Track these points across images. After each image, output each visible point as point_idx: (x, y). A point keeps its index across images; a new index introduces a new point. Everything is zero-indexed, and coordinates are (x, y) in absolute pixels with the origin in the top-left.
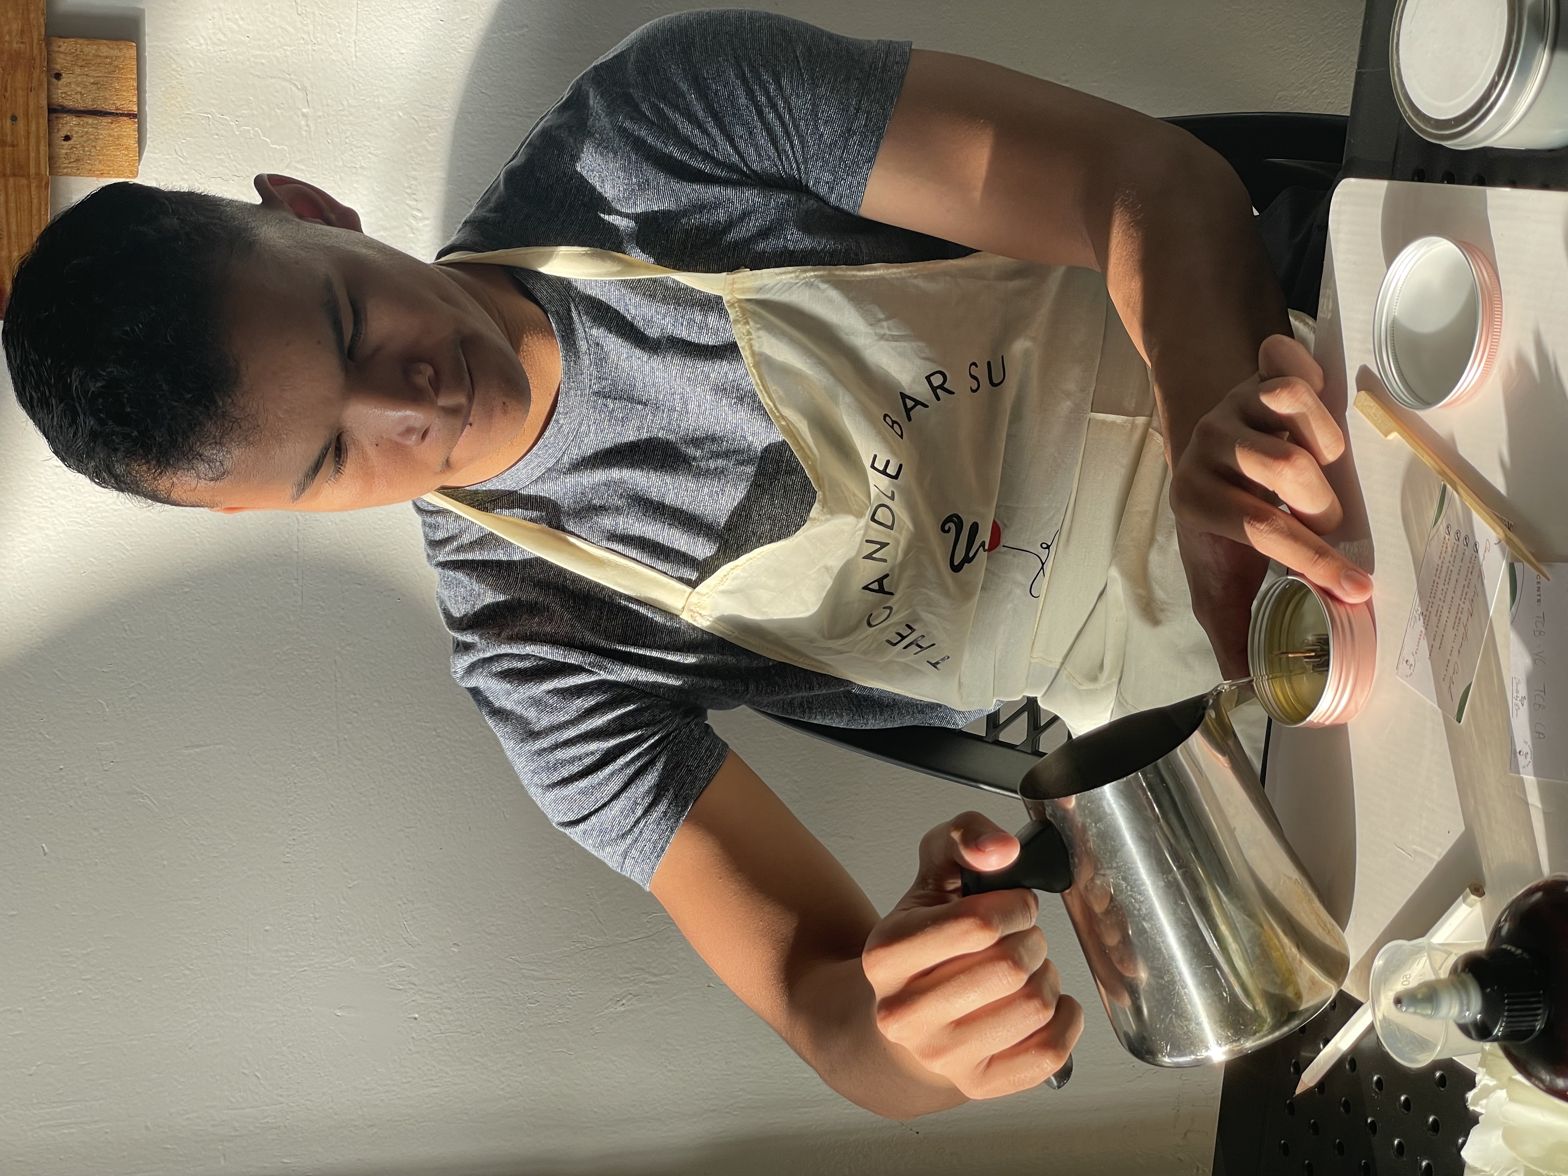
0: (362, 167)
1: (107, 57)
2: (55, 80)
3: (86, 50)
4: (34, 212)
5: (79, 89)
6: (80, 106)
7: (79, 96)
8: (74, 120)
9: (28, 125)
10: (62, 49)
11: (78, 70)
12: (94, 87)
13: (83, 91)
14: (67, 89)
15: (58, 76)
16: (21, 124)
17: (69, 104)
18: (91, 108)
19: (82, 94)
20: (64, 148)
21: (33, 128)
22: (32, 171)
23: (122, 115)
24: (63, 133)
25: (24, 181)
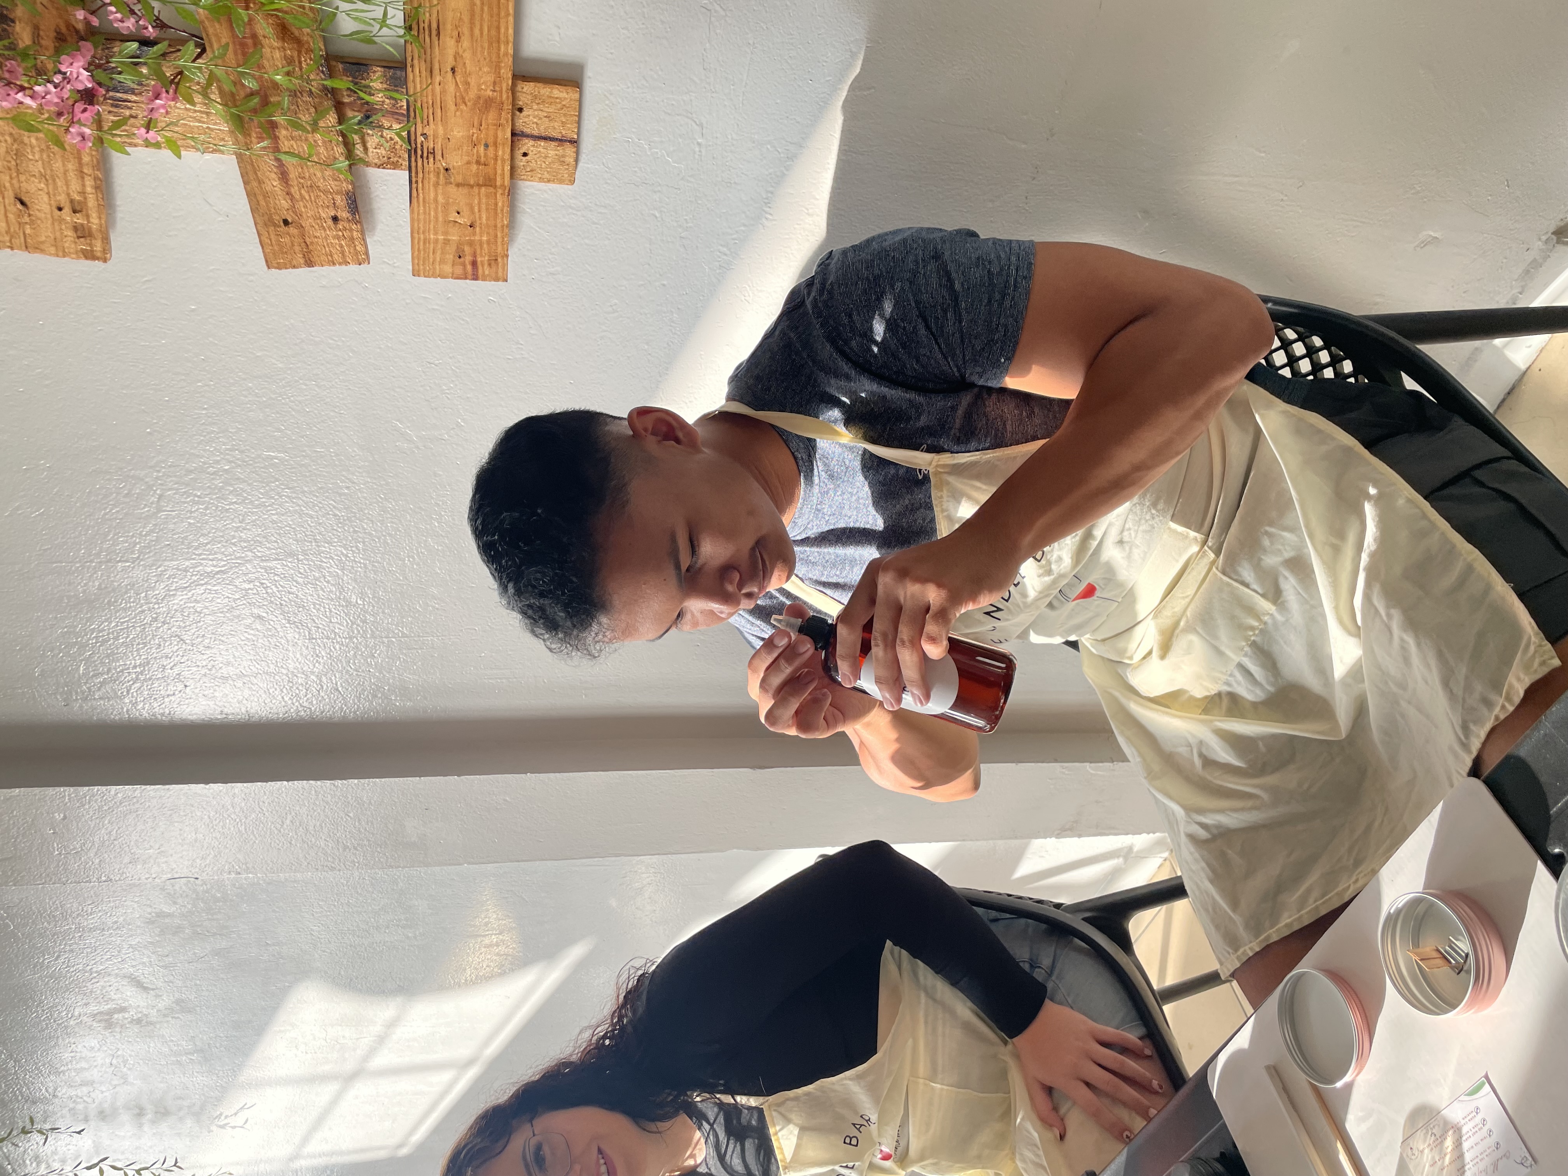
0: (735, 183)
1: (557, 98)
2: (518, 113)
3: (543, 91)
4: (499, 211)
5: (535, 120)
6: (536, 132)
7: (535, 126)
8: (531, 143)
9: (496, 150)
10: (524, 90)
11: (535, 107)
12: (547, 120)
13: (539, 122)
14: (526, 120)
15: (520, 110)
16: (491, 149)
17: (527, 131)
18: (543, 135)
19: (537, 124)
20: (521, 161)
21: (500, 153)
22: (498, 183)
23: (566, 141)
24: (522, 151)
25: (492, 190)
